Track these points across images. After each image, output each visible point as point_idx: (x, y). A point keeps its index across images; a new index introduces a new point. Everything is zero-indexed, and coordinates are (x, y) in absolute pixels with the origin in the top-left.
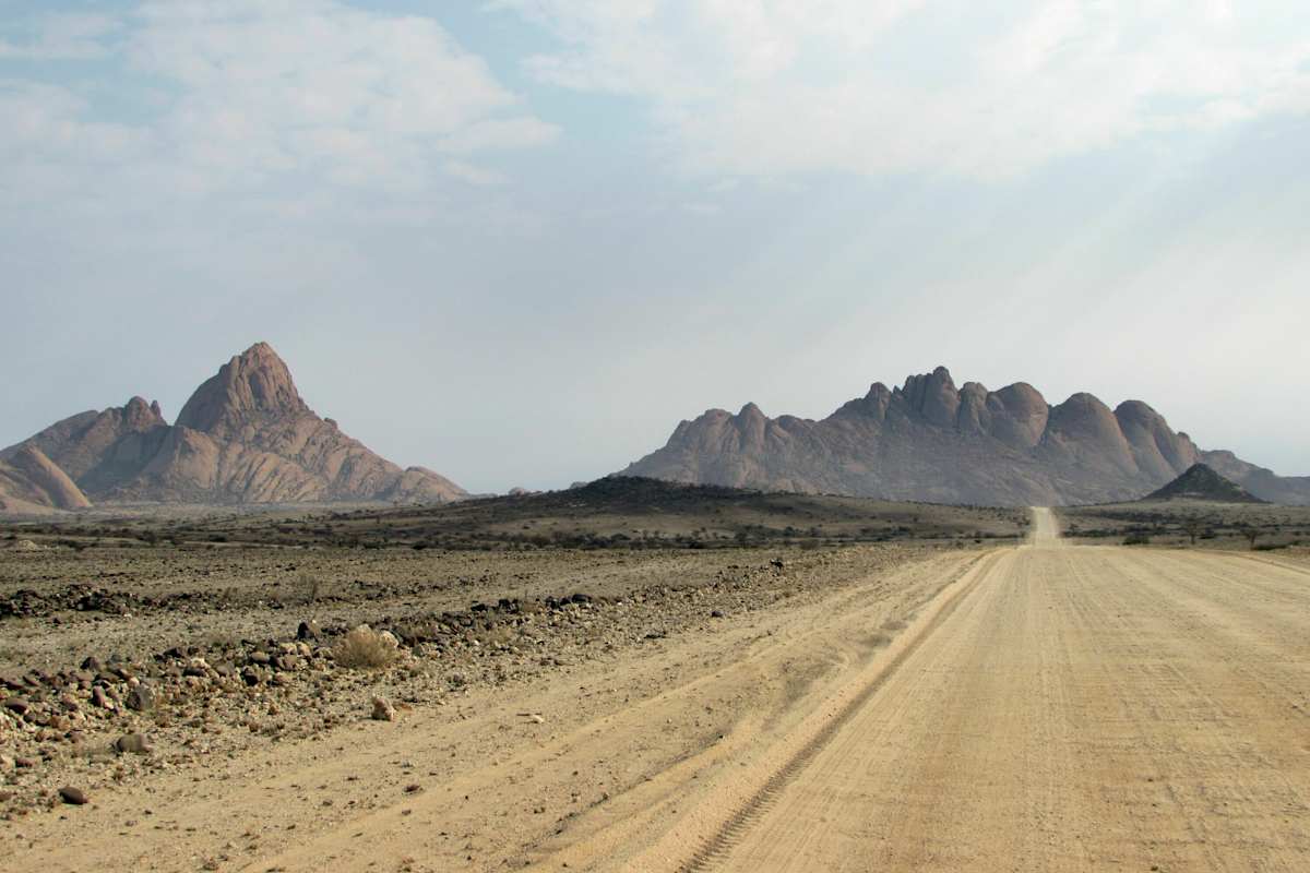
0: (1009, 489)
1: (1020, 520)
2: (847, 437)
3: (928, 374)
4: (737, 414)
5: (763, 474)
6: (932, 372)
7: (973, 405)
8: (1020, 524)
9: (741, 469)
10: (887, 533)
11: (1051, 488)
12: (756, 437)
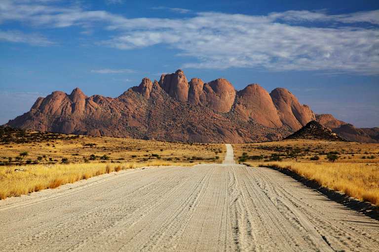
0: (214, 134)
1: (217, 151)
2: (129, 106)
3: (173, 74)
4: (70, 94)
5: (84, 127)
6: (175, 73)
7: (196, 90)
8: (216, 153)
9: (72, 123)
10: (146, 157)
11: (237, 133)
12: (80, 106)
